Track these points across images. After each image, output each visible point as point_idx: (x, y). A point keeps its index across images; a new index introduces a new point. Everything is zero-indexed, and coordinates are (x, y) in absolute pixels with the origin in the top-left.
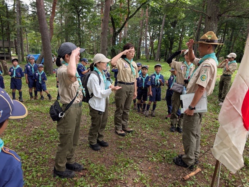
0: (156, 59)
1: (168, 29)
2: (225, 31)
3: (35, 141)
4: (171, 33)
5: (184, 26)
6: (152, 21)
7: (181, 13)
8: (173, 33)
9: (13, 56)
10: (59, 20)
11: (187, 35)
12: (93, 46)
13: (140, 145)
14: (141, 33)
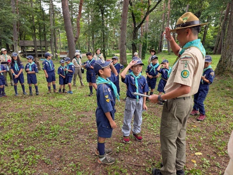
3: (35, 137)
5: (209, 16)
10: (86, 20)
11: (213, 25)
12: (117, 41)
13: (141, 150)
14: (163, 27)
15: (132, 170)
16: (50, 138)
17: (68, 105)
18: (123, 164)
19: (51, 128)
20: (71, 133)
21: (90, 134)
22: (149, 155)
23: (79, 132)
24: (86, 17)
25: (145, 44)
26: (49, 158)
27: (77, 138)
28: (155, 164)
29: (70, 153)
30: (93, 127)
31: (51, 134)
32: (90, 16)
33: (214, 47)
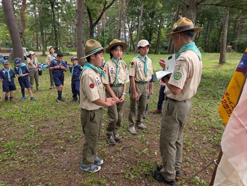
0: (135, 51)
1: (147, 20)
2: (202, 22)
4: (149, 24)
5: (162, 17)
6: (130, 12)
7: (159, 3)
8: (152, 24)
11: (165, 26)
12: (71, 39)
13: (116, 156)
14: (120, 25)
15: (111, 180)
16: (5, 159)
17: (21, 115)
18: (100, 174)
19: (4, 146)
20: (31, 148)
21: (56, 147)
22: (125, 160)
23: (42, 146)
24: (32, 8)
25: (103, 42)
26: (8, 184)
27: (41, 153)
28: (133, 168)
29: (35, 173)
30: (58, 138)
31: (6, 153)
32: (37, 8)
33: (168, 47)
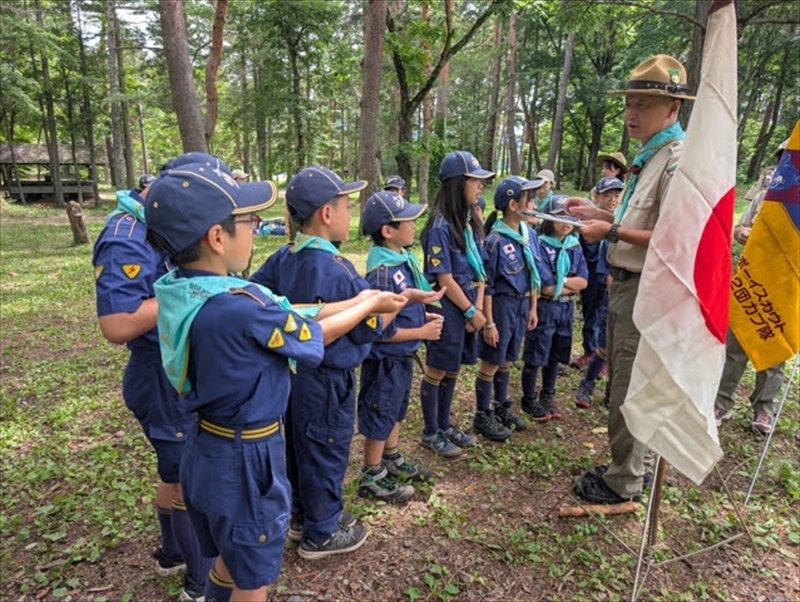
1: (585, 81)
4: (593, 93)
6: (529, 58)
7: (624, 26)
8: (601, 94)
9: (104, 191)
10: (235, 73)
12: (342, 149)
14: (496, 102)
24: (236, 61)
32: (247, 60)
